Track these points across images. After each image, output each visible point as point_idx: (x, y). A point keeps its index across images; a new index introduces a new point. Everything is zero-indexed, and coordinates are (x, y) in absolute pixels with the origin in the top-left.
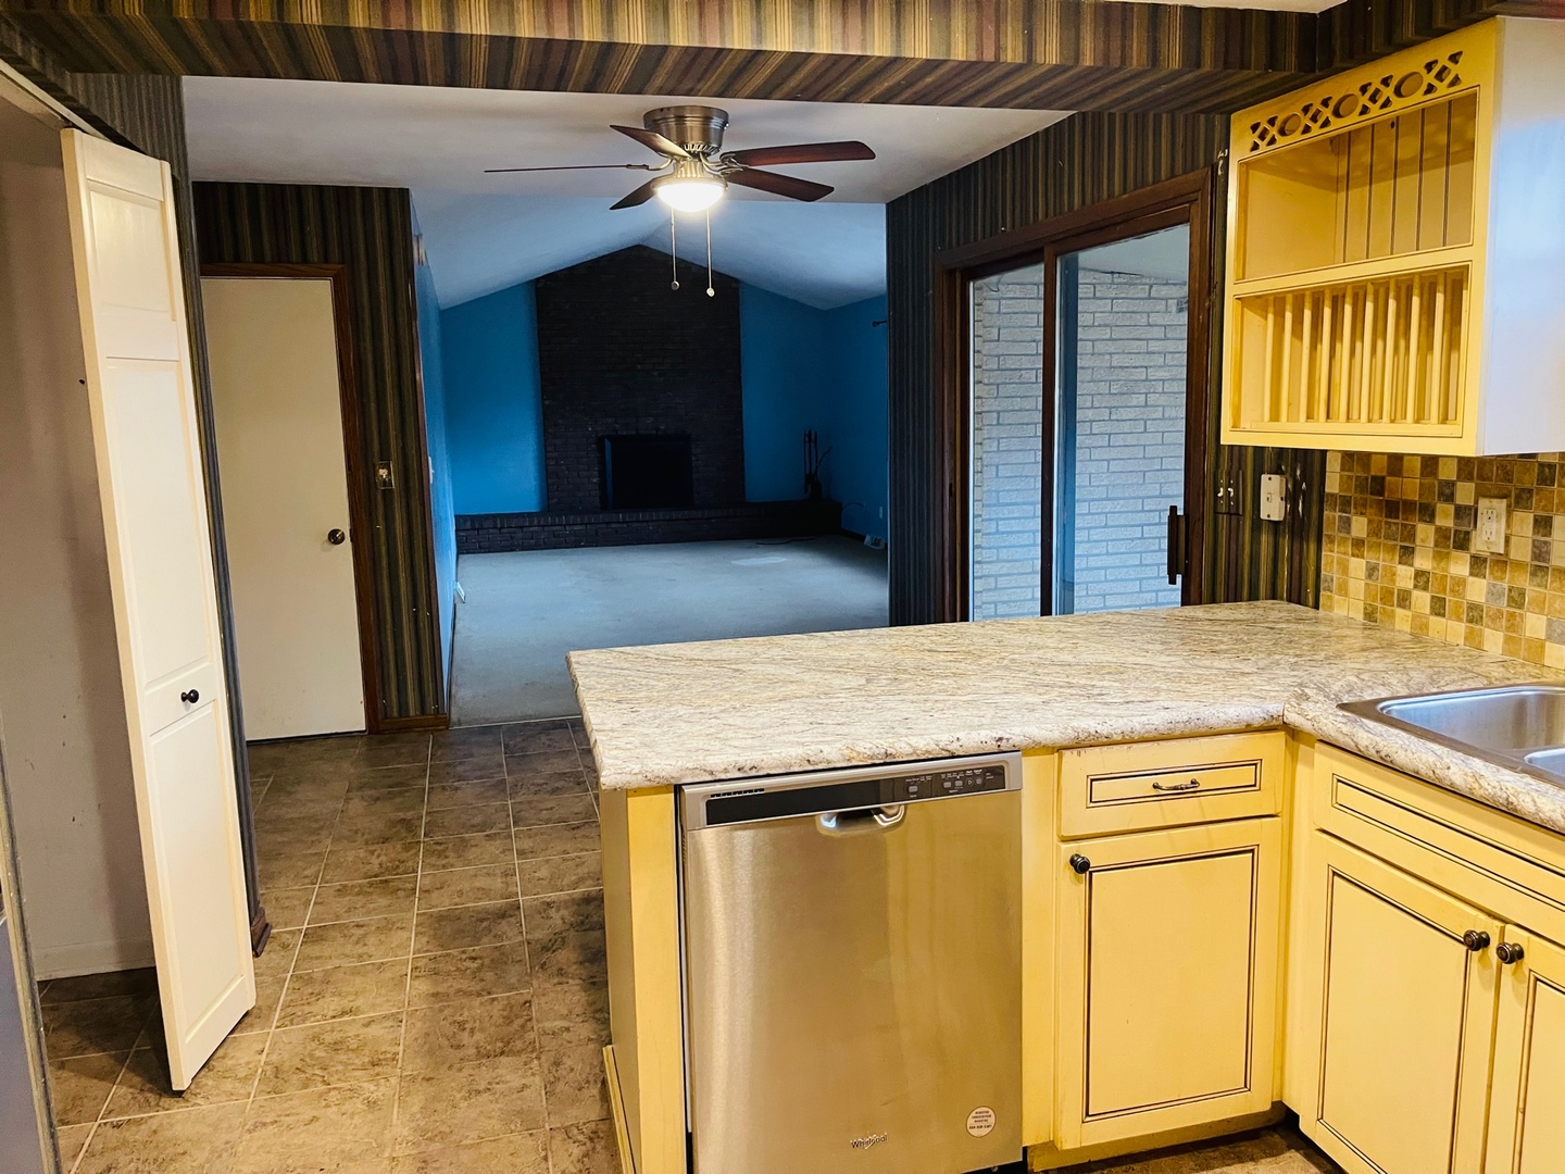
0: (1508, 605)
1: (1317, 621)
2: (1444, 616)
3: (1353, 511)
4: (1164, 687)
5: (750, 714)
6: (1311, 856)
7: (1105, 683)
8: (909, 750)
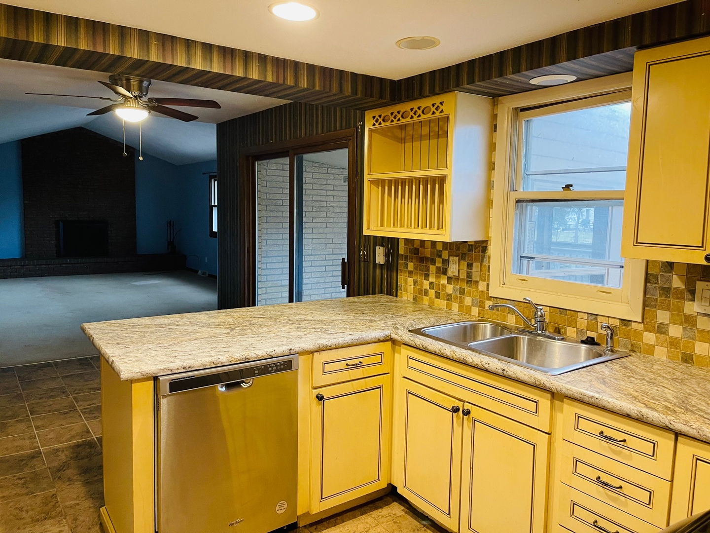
0: (460, 294)
1: (396, 302)
2: (439, 298)
3: (409, 261)
4: (348, 327)
5: (184, 346)
6: (401, 387)
7: (326, 327)
8: (255, 356)
